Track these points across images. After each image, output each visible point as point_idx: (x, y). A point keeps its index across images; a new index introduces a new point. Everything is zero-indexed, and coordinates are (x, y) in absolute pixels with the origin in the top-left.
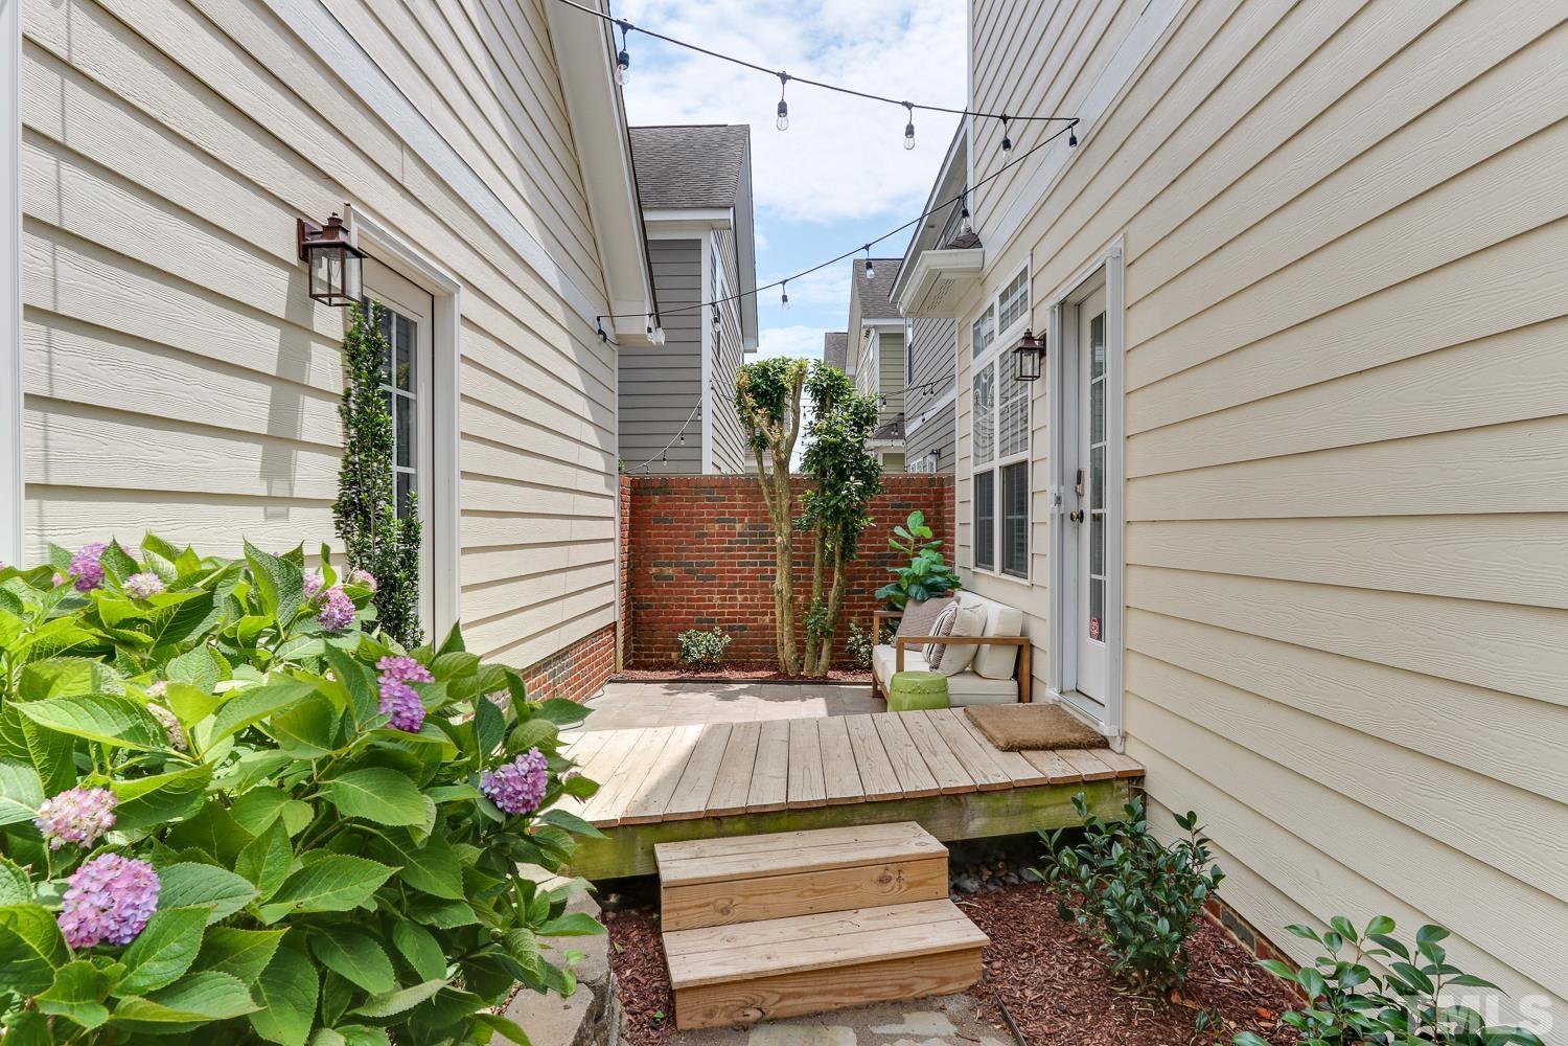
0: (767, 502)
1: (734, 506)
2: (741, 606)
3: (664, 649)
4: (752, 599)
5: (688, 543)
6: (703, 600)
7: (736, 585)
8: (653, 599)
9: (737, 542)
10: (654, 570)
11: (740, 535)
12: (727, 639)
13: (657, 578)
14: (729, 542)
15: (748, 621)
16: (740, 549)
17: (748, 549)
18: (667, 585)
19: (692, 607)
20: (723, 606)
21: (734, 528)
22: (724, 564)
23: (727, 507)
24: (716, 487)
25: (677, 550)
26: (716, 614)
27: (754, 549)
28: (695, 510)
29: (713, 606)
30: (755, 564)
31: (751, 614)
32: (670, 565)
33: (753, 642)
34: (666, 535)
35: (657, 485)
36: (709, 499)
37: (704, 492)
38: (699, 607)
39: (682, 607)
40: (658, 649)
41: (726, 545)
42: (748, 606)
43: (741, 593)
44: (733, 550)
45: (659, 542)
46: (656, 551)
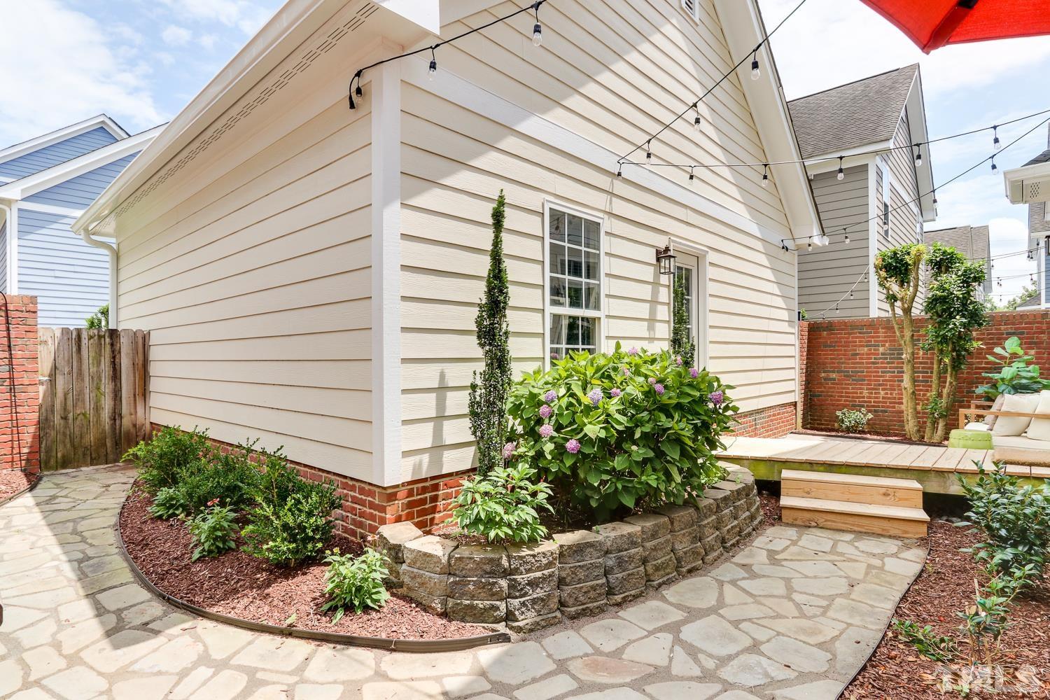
0: (898, 333)
1: (879, 337)
2: (883, 398)
3: (830, 421)
4: (891, 394)
5: (846, 359)
6: (857, 393)
7: (880, 385)
8: (822, 392)
9: (881, 358)
10: (823, 375)
11: (882, 354)
12: (870, 416)
13: (825, 379)
14: (875, 359)
15: (888, 407)
16: (882, 363)
17: (888, 363)
18: (832, 384)
19: (849, 397)
20: (870, 398)
21: (878, 350)
22: (871, 372)
23: (873, 337)
24: (865, 325)
25: (838, 363)
26: (865, 402)
27: (893, 363)
28: (851, 339)
29: (864, 397)
30: (894, 372)
31: (890, 403)
32: (833, 372)
33: (891, 421)
34: (831, 355)
35: (826, 325)
36: (860, 333)
37: (856, 329)
38: (853, 397)
39: (841, 396)
40: (826, 421)
41: (873, 360)
42: (889, 398)
43: (883, 390)
44: (878, 363)
45: (826, 358)
46: (824, 364)
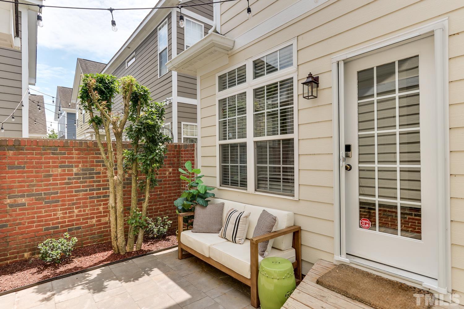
0: (103, 155)
1: (72, 158)
2: (77, 216)
3: (18, 253)
4: (84, 211)
5: (38, 181)
6: (50, 215)
7: (74, 204)
8: (8, 221)
9: (74, 178)
10: (9, 201)
11: (76, 174)
12: (75, 239)
13: (11, 206)
14: (69, 179)
15: (82, 223)
16: (76, 183)
17: (81, 182)
18: (20, 210)
19: (42, 221)
20: (64, 218)
21: (72, 170)
22: (65, 192)
23: (67, 158)
24: (59, 146)
25: (28, 186)
26: (59, 223)
27: (86, 182)
28: (43, 160)
29: (58, 218)
30: (86, 191)
31: (84, 219)
32: (23, 196)
33: (84, 235)
34: (19, 177)
35: (11, 144)
36: (53, 154)
37: (48, 149)
38: (46, 221)
39: (33, 222)
40: (13, 253)
41: (67, 181)
42: (82, 215)
43: (77, 208)
44: (72, 183)
45: (14, 182)
46: (11, 188)
